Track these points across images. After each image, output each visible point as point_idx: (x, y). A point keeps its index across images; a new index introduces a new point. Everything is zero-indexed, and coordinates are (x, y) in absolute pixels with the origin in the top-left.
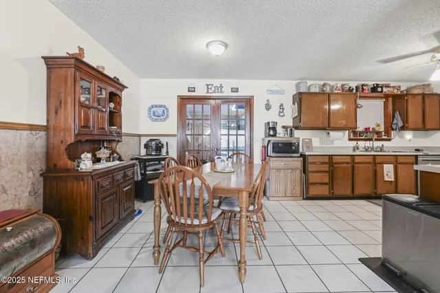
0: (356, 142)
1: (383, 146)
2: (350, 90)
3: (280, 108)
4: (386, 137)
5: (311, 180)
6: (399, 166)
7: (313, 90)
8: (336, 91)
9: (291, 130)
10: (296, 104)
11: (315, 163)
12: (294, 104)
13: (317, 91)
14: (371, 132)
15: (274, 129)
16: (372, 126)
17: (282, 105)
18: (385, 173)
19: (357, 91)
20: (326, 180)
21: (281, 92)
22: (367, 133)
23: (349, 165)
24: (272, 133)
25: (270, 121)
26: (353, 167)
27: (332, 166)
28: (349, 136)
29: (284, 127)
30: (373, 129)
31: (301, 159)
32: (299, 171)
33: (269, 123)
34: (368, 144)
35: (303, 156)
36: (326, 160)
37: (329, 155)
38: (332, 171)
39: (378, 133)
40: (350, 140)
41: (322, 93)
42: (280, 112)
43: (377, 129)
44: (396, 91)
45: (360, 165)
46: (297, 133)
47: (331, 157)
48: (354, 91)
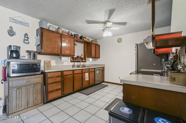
0: (74, 63)
1: (84, 64)
2: (72, 35)
3: (25, 37)
4: (84, 61)
5: (50, 90)
6: (90, 73)
7: (51, 29)
8: (65, 34)
9: (34, 54)
10: (39, 35)
11: (52, 77)
12: (37, 35)
13: (54, 30)
14: (79, 58)
15: (17, 52)
16: (80, 55)
17: (26, 34)
18: (86, 77)
19: (74, 36)
20: (59, 87)
21: (26, 24)
22: (78, 58)
23: (72, 76)
24: (14, 55)
25: (12, 44)
26: (73, 76)
27: (63, 77)
28: (71, 59)
29: (28, 51)
30: (80, 57)
31: (42, 75)
32: (41, 85)
33: (10, 46)
34: (78, 63)
35: (43, 73)
36: (60, 74)
37: (61, 71)
38: (63, 80)
39: (82, 59)
40: (71, 61)
41: (57, 32)
42: (24, 40)
43: (82, 57)
44: (88, 41)
45: (76, 75)
46: (39, 57)
47: (62, 72)
48: (73, 36)
